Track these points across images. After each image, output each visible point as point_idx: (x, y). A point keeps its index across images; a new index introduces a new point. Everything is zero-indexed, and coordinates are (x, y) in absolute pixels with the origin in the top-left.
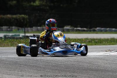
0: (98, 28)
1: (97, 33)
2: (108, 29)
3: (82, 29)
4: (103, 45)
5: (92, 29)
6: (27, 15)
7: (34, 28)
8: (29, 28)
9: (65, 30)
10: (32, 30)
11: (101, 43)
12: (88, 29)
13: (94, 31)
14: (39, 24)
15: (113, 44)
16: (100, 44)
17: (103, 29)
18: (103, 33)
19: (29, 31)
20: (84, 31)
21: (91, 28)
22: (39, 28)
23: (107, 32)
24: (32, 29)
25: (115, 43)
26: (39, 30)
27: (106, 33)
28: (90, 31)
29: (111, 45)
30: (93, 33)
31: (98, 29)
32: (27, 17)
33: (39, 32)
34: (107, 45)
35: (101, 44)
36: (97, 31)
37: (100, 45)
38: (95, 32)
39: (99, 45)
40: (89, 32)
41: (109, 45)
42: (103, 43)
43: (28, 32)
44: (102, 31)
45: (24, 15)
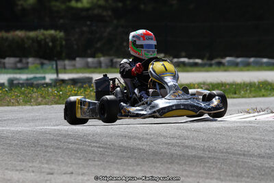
0: (228, 59)
1: (225, 71)
2: (252, 60)
3: (191, 61)
4: (239, 98)
5: (213, 62)
6: (61, 31)
7: (79, 61)
8: (67, 62)
10: (74, 66)
11: (235, 93)
12: (205, 61)
13: (220, 64)
14: (89, 52)
15: (263, 96)
16: (233, 96)
17: (239, 60)
18: (241, 70)
19: (68, 67)
20: (196, 65)
21: (211, 58)
22: (90, 60)
23: (250, 68)
24: (73, 62)
25: (269, 92)
26: (90, 65)
27: (248, 70)
28: (211, 65)
29: (260, 96)
30: (217, 71)
31: (229, 62)
32: (62, 34)
33: (90, 70)
34: (249, 97)
35: (235, 96)
36: (226, 64)
37: (234, 98)
38: (222, 68)
39: (231, 98)
40: (207, 68)
41: (254, 97)
42: (240, 92)
43: (65, 71)
44: (237, 65)
45: (56, 30)
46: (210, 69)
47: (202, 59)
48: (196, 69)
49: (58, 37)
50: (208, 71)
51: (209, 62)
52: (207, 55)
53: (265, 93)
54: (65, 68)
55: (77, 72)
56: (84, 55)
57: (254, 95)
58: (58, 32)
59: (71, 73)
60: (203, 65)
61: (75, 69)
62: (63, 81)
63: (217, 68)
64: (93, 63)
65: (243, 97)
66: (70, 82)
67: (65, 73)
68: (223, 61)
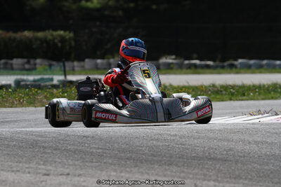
0: (240, 61)
1: (238, 73)
2: (265, 62)
3: (203, 63)
4: (247, 100)
5: (226, 64)
6: (70, 32)
7: (88, 62)
8: (76, 63)
9: (161, 67)
10: (83, 67)
11: (244, 95)
12: (218, 63)
13: (232, 66)
14: (98, 53)
15: (272, 98)
16: (240, 98)
17: (252, 62)
18: (253, 73)
19: (76, 69)
20: (208, 67)
21: (223, 60)
22: (99, 61)
23: (262, 70)
24: (82, 63)
25: (279, 95)
26: (99, 66)
27: (261, 73)
28: (223, 67)
29: (269, 99)
30: (230, 73)
31: (241, 63)
32: (72, 35)
33: (99, 71)
34: (258, 99)
35: (244, 98)
36: (239, 66)
37: (242, 100)
38: (234, 70)
39: (240, 100)
40: (219, 70)
41: (263, 99)
42: (249, 94)
43: (73, 72)
44: (249, 67)
45: (65, 30)
46: (221, 70)
47: (214, 61)
49: (67, 37)
50: (219, 73)
51: (221, 64)
52: (220, 57)
53: (274, 96)
54: (73, 70)
55: (86, 74)
56: (93, 56)
57: (263, 97)
58: (67, 33)
59: (80, 74)
60: (214, 67)
61: (84, 70)
62: (71, 82)
63: (229, 70)
64: (102, 64)
65: (251, 99)
67: (74, 74)
68: (236, 63)
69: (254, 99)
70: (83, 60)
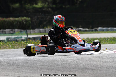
1: (98, 33)
2: (110, 28)
3: (84, 29)
5: (93, 29)
6: (29, 18)
7: (37, 30)
8: (32, 30)
10: (35, 32)
12: (90, 29)
14: (41, 26)
15: (113, 43)
17: (104, 28)
18: (105, 33)
19: (32, 33)
22: (41, 29)
24: (34, 30)
25: (115, 42)
26: (41, 32)
27: (108, 33)
28: (92, 31)
29: (111, 44)
30: (95, 33)
31: (100, 29)
33: (41, 34)
34: (106, 44)
36: (99, 30)
38: (97, 32)
41: (109, 44)
42: (103, 42)
44: (103, 30)
45: (27, 17)
46: (92, 32)
47: (89, 28)
48: (86, 32)
49: (28, 20)
50: (91, 33)
51: (92, 30)
52: (91, 27)
53: (113, 42)
54: (31, 33)
55: (36, 35)
56: (39, 27)
57: (108, 43)
58: (28, 18)
59: (33, 35)
60: (89, 31)
61: (35, 33)
62: (30, 38)
65: (104, 44)
66: (33, 39)
67: (31, 35)
68: (97, 29)
69: (105, 44)
70: (35, 29)
